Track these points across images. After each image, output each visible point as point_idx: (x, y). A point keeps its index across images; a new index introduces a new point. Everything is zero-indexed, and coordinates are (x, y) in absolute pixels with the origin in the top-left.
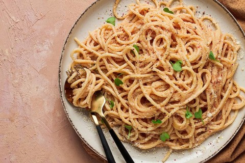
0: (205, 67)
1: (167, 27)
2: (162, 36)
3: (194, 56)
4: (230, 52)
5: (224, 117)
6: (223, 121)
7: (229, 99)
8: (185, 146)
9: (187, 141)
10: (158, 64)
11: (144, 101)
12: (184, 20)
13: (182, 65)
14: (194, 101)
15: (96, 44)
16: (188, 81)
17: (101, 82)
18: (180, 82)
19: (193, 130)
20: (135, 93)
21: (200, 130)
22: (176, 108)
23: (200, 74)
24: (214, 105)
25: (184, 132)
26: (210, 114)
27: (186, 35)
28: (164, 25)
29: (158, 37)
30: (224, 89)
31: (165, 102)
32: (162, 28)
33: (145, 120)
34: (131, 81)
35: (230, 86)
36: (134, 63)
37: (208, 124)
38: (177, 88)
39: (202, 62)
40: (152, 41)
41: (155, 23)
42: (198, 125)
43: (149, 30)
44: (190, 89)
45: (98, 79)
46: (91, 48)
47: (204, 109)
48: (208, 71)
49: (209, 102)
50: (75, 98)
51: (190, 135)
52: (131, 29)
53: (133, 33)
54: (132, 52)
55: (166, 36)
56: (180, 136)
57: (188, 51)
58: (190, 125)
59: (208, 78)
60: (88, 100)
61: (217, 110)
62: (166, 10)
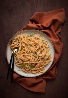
0: (41, 59)
1: (40, 45)
2: (37, 46)
3: (40, 55)
4: (48, 60)
5: (37, 72)
6: (36, 72)
7: (41, 69)
8: (25, 71)
9: (26, 70)
10: (32, 51)
11: (24, 56)
12: (45, 47)
13: (36, 55)
14: (33, 64)
15: (24, 38)
16: (35, 59)
17: (19, 46)
18: (33, 58)
19: (28, 69)
20: (23, 53)
21: (30, 70)
22: (28, 62)
23: (39, 60)
24: (37, 68)
25: (27, 68)
26: (34, 69)
27: (42, 50)
28: (40, 44)
29: (36, 46)
30: (41, 66)
31: (27, 59)
32: (39, 45)
33: (21, 60)
34: (25, 50)
35: (43, 67)
36: (28, 47)
37: (33, 70)
38: (32, 58)
39: (41, 58)
40: (35, 46)
41: (38, 43)
42: (31, 69)
43: (36, 43)
44: (34, 61)
45: (19, 44)
46: (22, 37)
47: (34, 67)
48: (41, 60)
49: (36, 66)
50: (11, 45)
51: (27, 70)
52: (33, 40)
53: (33, 41)
54: (29, 45)
55: (38, 47)
56: (25, 68)
57: (40, 53)
58: (29, 68)
59: (40, 62)
60: (13, 47)
61: (36, 69)
62: (43, 42)
